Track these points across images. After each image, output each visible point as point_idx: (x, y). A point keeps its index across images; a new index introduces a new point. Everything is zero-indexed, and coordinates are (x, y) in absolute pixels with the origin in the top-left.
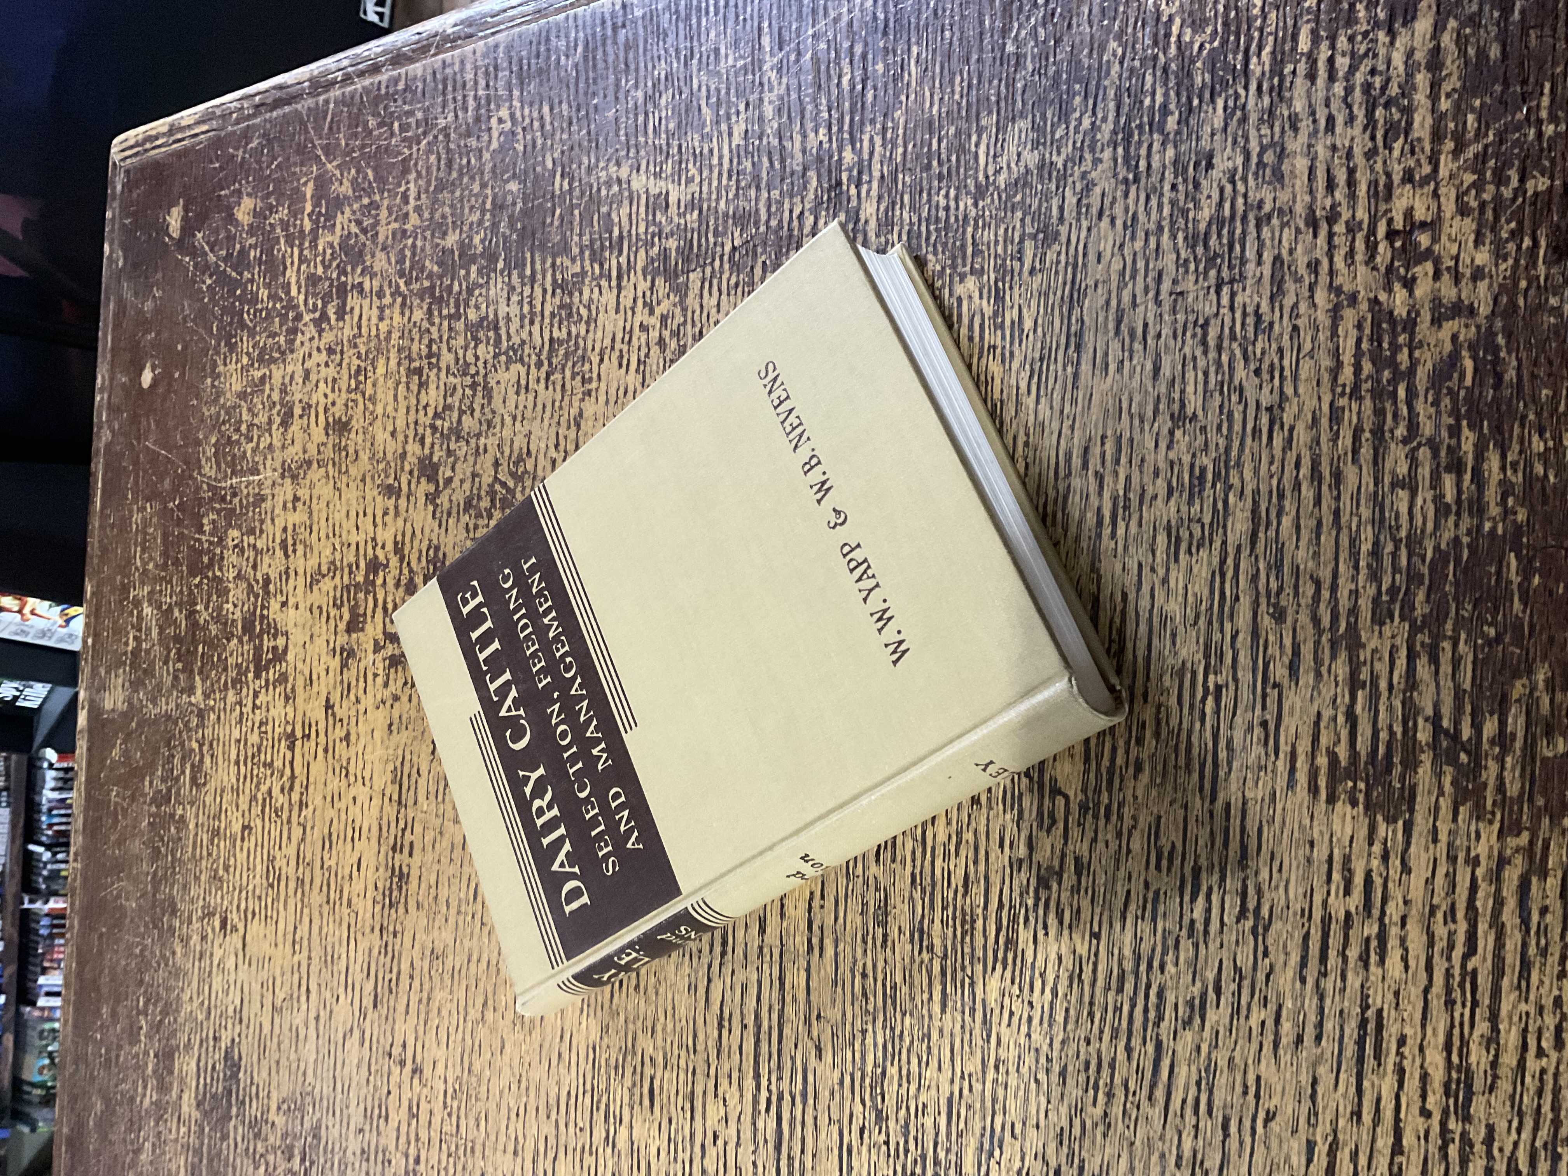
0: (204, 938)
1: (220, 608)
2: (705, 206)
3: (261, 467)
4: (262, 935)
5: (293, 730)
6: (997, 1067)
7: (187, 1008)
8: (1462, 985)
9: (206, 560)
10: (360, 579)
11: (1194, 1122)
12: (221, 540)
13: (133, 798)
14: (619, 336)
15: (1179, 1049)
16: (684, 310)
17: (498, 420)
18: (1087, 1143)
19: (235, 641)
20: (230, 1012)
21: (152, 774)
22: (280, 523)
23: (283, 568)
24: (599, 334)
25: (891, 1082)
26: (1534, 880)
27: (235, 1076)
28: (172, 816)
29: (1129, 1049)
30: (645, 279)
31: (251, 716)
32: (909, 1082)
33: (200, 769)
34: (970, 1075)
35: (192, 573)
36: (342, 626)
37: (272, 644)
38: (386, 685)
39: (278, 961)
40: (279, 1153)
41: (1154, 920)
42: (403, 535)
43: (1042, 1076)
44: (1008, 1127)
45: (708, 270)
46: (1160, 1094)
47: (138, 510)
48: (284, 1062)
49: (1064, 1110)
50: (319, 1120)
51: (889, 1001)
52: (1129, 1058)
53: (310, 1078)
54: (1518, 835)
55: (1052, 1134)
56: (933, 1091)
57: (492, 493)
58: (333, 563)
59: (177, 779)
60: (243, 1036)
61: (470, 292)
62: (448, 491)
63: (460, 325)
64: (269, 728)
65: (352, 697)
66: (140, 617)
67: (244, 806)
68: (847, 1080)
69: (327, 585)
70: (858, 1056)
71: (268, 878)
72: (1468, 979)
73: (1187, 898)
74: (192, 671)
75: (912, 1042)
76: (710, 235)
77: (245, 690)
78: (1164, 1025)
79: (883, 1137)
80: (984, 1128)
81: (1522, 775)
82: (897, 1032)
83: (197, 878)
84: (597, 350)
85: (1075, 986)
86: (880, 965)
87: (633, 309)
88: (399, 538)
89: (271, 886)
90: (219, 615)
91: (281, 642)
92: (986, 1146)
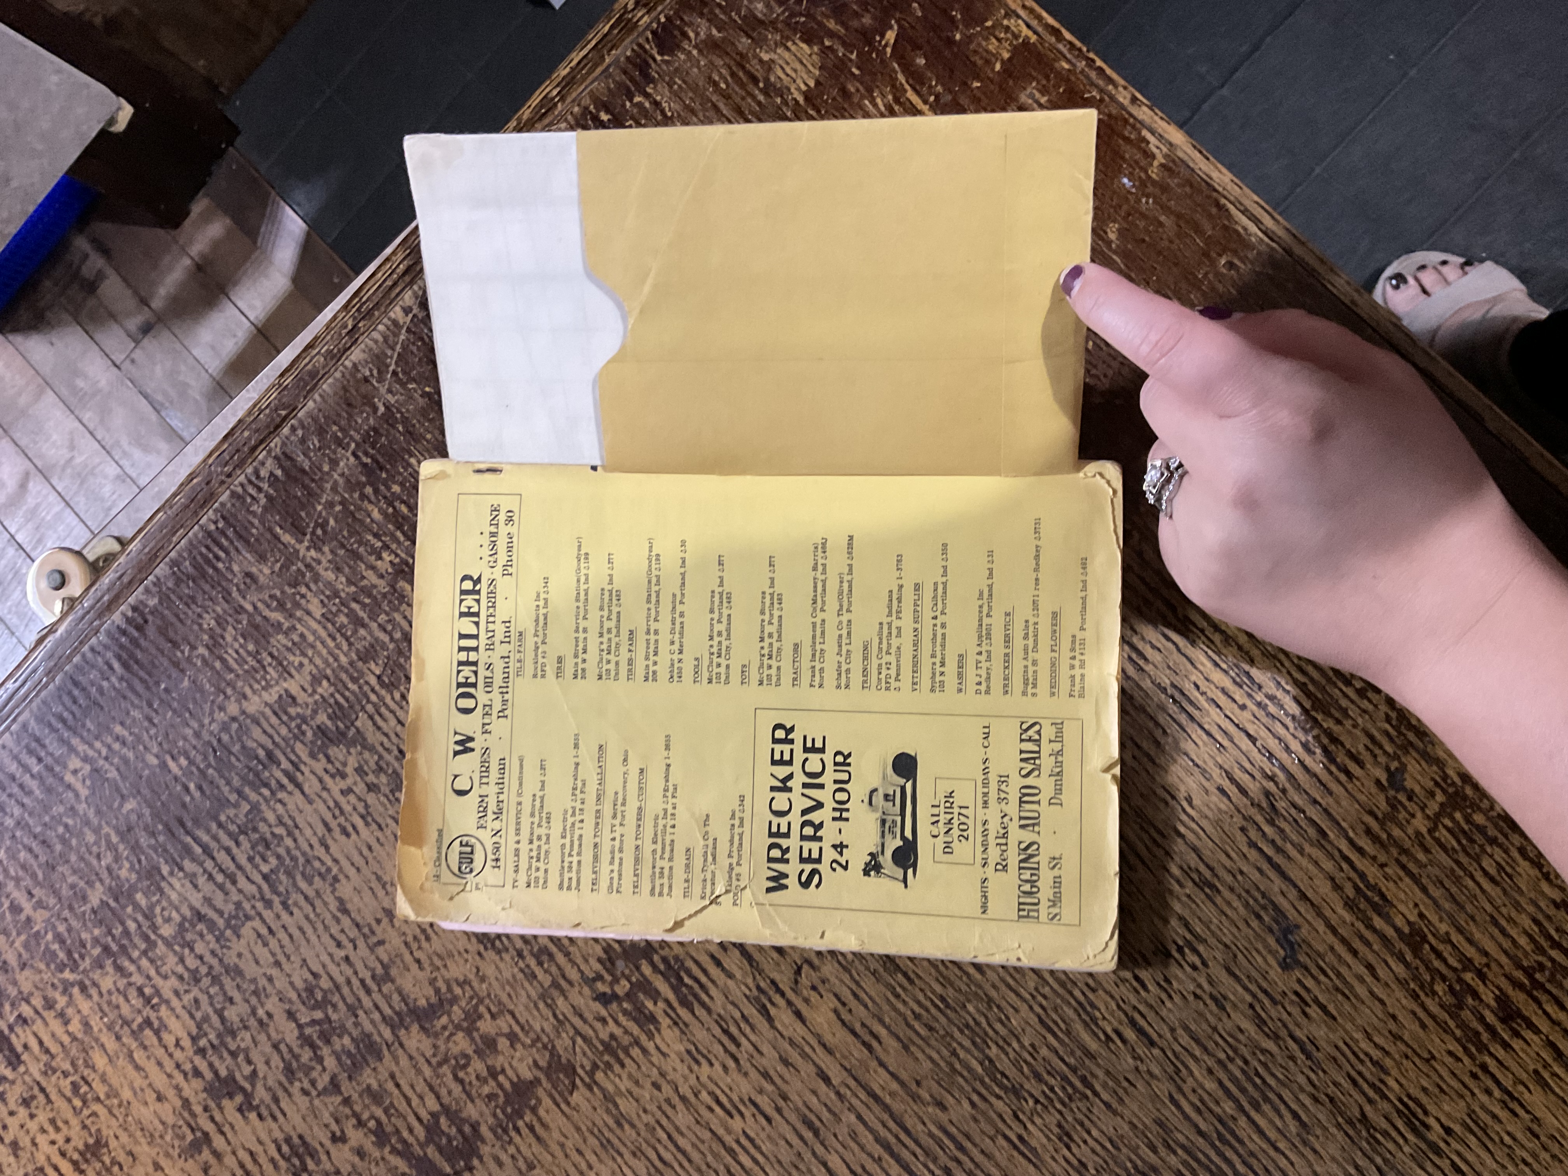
2: (329, 672)
14: (328, 817)
16: (372, 749)
17: (263, 982)
24: (308, 832)
25: (1000, 1059)
30: (318, 760)
32: (1009, 1045)
42: (242, 1166)
45: (369, 708)
51: (948, 1012)
56: (1029, 1031)
57: (307, 1041)
61: (149, 916)
62: (259, 1086)
63: (161, 949)
68: (975, 1098)
70: (965, 1073)
75: (986, 1018)
76: (350, 685)
79: (1031, 1102)
80: (1076, 1010)
82: (972, 1023)
84: (316, 845)
86: (921, 997)
87: (325, 788)
92: (1087, 1019)
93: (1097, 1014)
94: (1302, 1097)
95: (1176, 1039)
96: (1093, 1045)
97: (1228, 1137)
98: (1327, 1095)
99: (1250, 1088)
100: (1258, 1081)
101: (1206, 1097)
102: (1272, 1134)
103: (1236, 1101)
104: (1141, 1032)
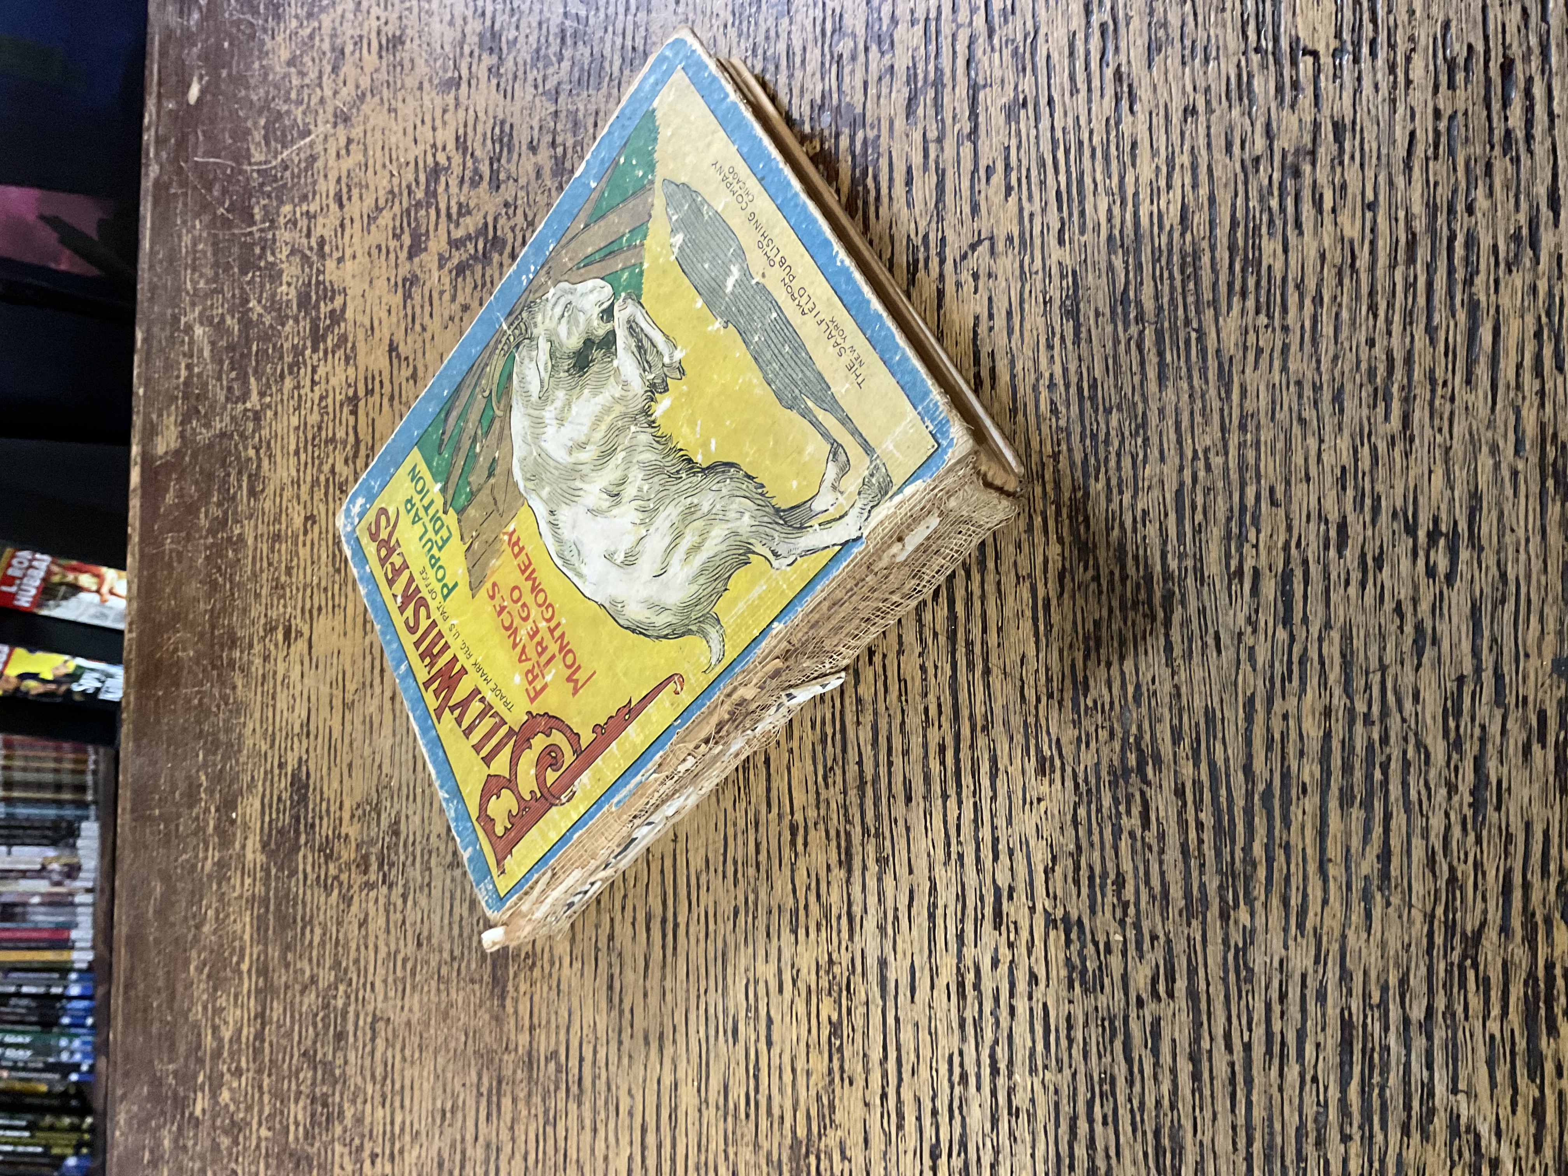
0: (266, 658)
1: (274, 294)
3: (312, 127)
4: (329, 630)
5: (356, 392)
6: (1243, 427)
7: (250, 742)
9: (257, 251)
10: (420, 195)
11: (1537, 387)
12: (272, 221)
13: (188, 538)
15: (1505, 301)
18: (1381, 472)
19: (291, 322)
20: (297, 730)
21: (207, 504)
22: (333, 176)
23: (338, 223)
27: (304, 799)
28: (229, 539)
29: (1431, 330)
31: (310, 395)
32: (1121, 492)
33: (257, 475)
34: (1206, 451)
35: (244, 272)
36: (403, 255)
37: (329, 308)
38: (453, 298)
39: (347, 651)
40: (353, 867)
41: (1451, 152)
42: (466, 126)
43: (1309, 413)
44: (1265, 494)
46: (1482, 371)
47: (188, 232)
48: (358, 762)
49: (1344, 444)
50: (398, 813)
51: (1088, 404)
52: (1432, 342)
53: (386, 769)
55: (1329, 480)
56: (1156, 493)
57: (562, 33)
58: (391, 192)
59: (234, 498)
60: (311, 750)
64: (330, 400)
65: (418, 328)
66: (192, 342)
67: (305, 496)
69: (385, 219)
71: (334, 565)
73: (1496, 106)
74: (246, 374)
75: (1122, 442)
77: (302, 371)
78: (1480, 280)
79: (1091, 572)
80: (1231, 510)
82: (1102, 436)
83: (258, 596)
85: (1346, 281)
88: (461, 132)
89: (338, 571)
90: (273, 302)
91: (338, 301)
92: (1235, 530)
93: (1252, 536)
94: (1418, 843)
95: (1320, 640)
96: (1213, 566)
97: (1277, 803)
98: (1452, 869)
99: (1358, 775)
100: (1378, 775)
101: (1293, 735)
102: (1334, 851)
103: (1326, 772)
104: (1287, 596)
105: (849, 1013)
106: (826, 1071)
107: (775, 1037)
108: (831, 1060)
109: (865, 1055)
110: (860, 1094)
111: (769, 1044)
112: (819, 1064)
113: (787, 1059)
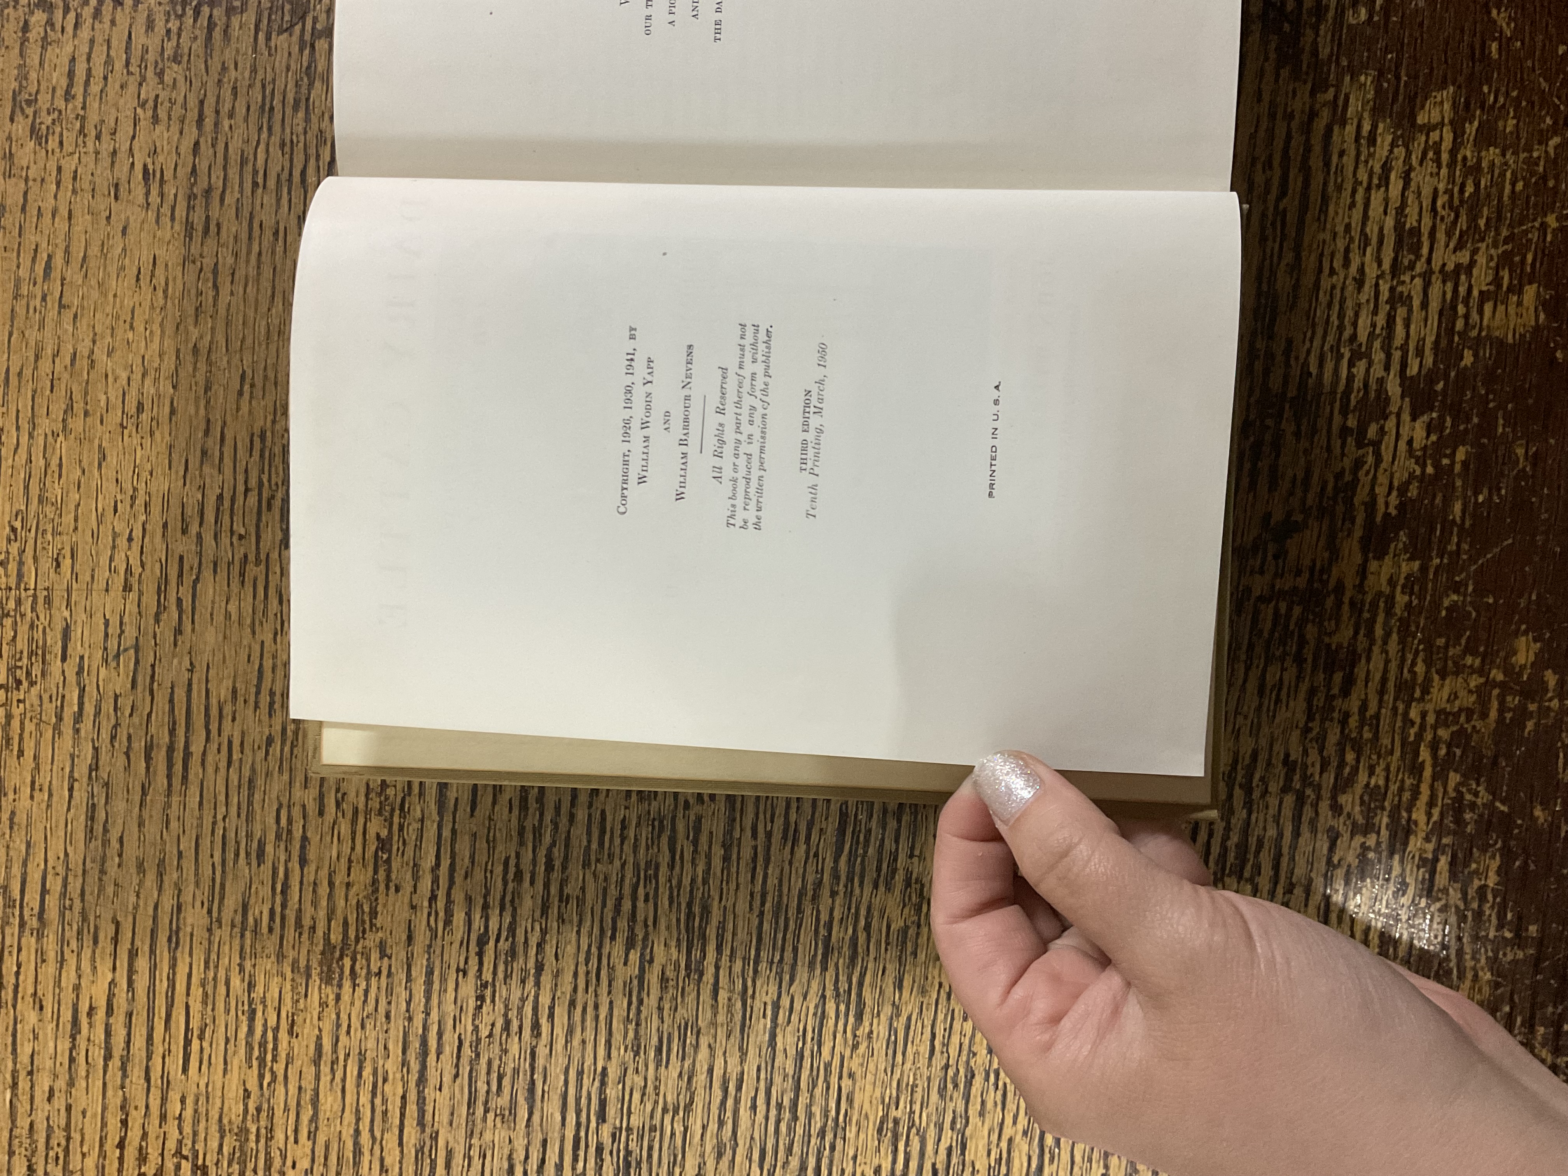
8: (1273, 224)
26: (1336, 129)
54: (1326, 91)
72: (1279, 218)
81: (1332, 41)
105: (401, 828)
106: (369, 881)
107: (312, 854)
108: (376, 872)
109: (415, 865)
110: (406, 900)
111: (303, 861)
112: (361, 877)
113: (324, 873)
